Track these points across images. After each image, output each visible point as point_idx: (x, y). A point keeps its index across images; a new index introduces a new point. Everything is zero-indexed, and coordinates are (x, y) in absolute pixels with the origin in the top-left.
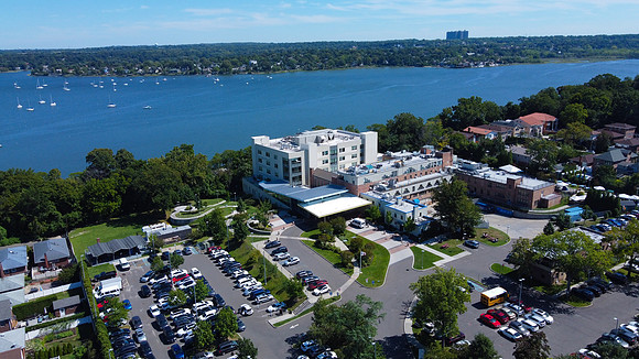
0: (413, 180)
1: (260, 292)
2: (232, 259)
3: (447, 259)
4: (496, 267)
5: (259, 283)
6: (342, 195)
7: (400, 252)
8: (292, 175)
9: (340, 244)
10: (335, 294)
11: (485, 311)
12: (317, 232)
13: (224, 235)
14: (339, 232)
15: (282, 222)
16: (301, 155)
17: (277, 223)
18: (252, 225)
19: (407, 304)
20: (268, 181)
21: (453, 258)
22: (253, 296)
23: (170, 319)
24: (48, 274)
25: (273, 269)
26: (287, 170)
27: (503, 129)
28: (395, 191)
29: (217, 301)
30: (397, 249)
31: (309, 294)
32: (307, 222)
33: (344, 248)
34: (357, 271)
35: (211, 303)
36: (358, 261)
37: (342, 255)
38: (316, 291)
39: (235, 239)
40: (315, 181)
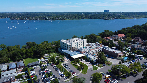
0: (94, 50)
1: (63, 74)
2: (57, 67)
3: (99, 68)
4: (109, 70)
5: (62, 72)
6: (79, 54)
7: (90, 66)
8: (69, 48)
9: (78, 64)
10: (77, 75)
11: (106, 80)
12: (74, 62)
13: (55, 62)
14: (78, 62)
15: (67, 59)
16: (71, 44)
17: (66, 59)
18: (61, 59)
19: (91, 78)
20: (64, 49)
21: (100, 68)
22: (61, 75)
23: (45, 80)
24: (20, 69)
25: (65, 70)
26: (68, 47)
27: (114, 38)
28: (90, 53)
29: (54, 76)
30: (89, 66)
31: (72, 75)
32: (72, 59)
33: (79, 65)
34: (81, 70)
35: (53, 77)
36: (82, 68)
37: (79, 67)
38: (73, 75)
39: (57, 63)
40: (74, 50)
